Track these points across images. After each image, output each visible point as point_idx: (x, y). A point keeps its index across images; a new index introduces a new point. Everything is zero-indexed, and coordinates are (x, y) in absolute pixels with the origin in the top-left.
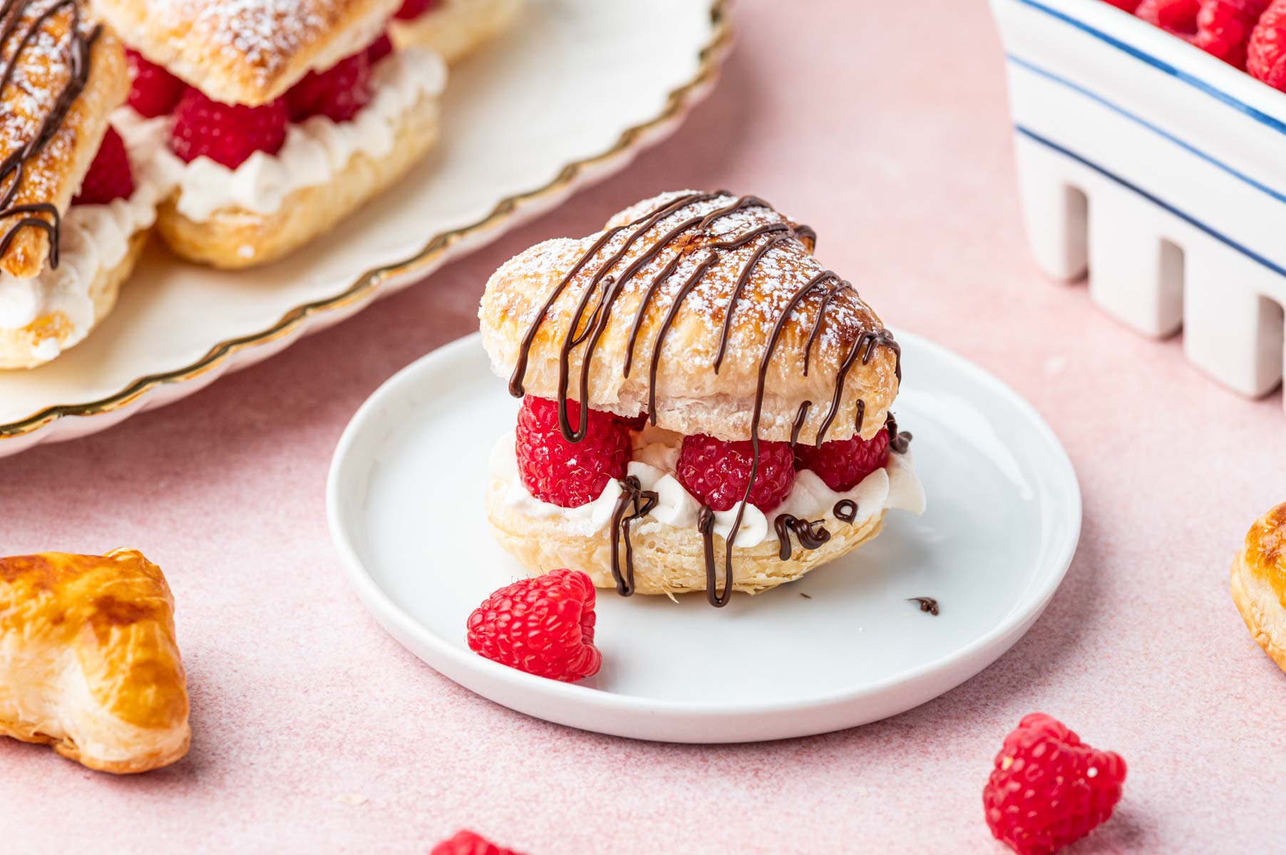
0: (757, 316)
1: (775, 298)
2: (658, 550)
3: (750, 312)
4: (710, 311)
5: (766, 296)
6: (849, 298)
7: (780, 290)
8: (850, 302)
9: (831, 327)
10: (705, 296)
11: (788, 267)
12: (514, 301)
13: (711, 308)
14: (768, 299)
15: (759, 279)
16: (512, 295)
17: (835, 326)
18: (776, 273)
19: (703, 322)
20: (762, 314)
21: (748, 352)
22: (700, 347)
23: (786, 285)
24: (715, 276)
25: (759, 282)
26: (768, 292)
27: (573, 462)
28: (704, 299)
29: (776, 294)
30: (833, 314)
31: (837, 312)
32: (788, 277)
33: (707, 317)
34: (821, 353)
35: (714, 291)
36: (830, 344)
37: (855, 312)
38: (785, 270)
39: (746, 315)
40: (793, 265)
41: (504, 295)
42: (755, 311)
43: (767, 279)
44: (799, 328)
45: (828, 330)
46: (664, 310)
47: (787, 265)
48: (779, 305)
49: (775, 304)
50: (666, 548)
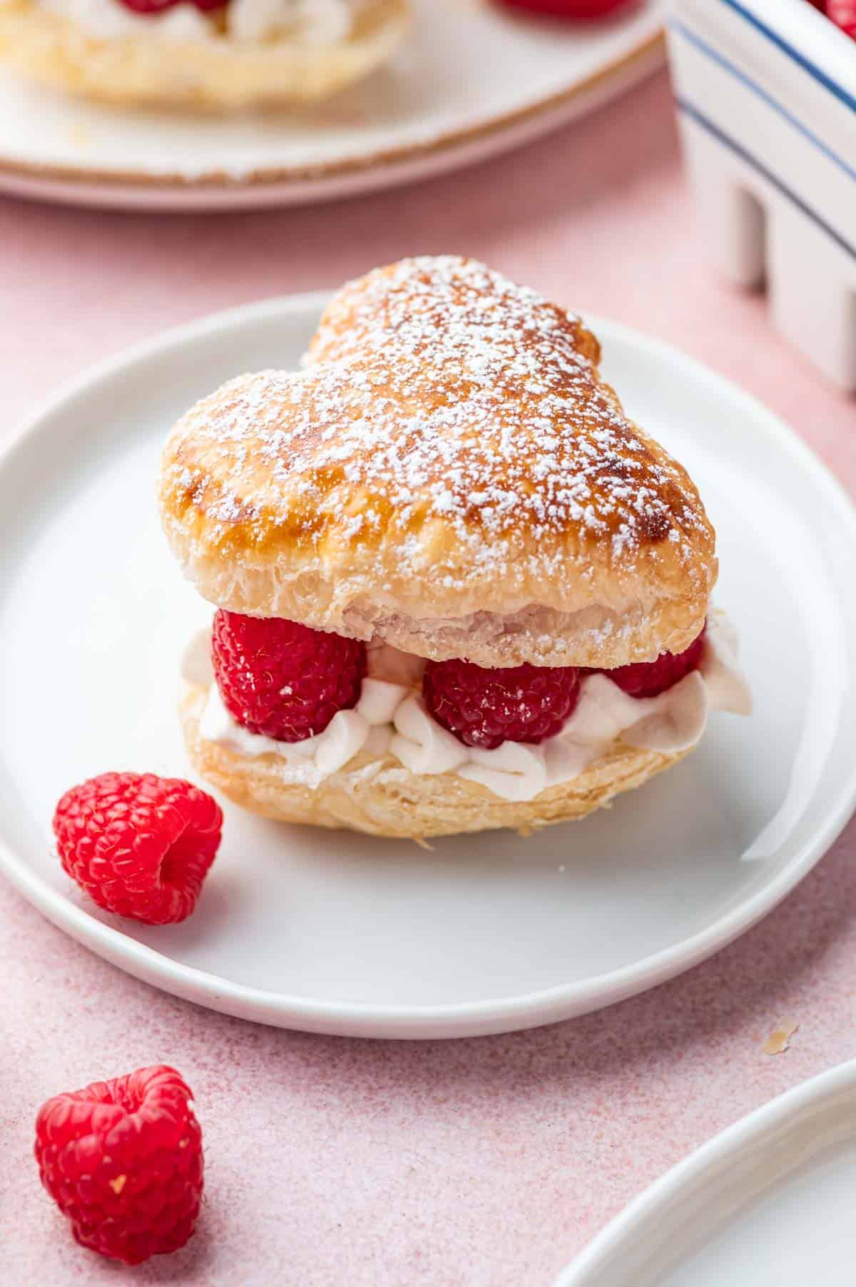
0: (527, 516)
1: (550, 486)
2: (404, 800)
3: (517, 511)
4: (463, 511)
5: (539, 483)
6: (651, 468)
7: (557, 472)
8: (653, 475)
9: (626, 522)
10: (456, 489)
11: (568, 430)
12: (200, 482)
13: (464, 506)
14: (541, 489)
15: (528, 456)
16: (197, 472)
17: (632, 520)
18: (551, 443)
19: (454, 529)
20: (533, 512)
21: (516, 567)
22: (450, 564)
23: (566, 464)
24: (469, 454)
25: (529, 461)
26: (541, 478)
27: (288, 690)
28: (454, 494)
29: (552, 479)
30: (629, 502)
31: (634, 498)
32: (568, 448)
33: (459, 522)
34: (614, 559)
35: (468, 480)
36: (625, 546)
37: (659, 490)
38: (564, 437)
39: (512, 515)
40: (574, 424)
41: (187, 471)
42: (524, 510)
43: (539, 456)
44: (583, 529)
45: (623, 527)
46: (401, 510)
47: (566, 426)
48: (555, 497)
49: (550, 496)
50: (414, 798)
